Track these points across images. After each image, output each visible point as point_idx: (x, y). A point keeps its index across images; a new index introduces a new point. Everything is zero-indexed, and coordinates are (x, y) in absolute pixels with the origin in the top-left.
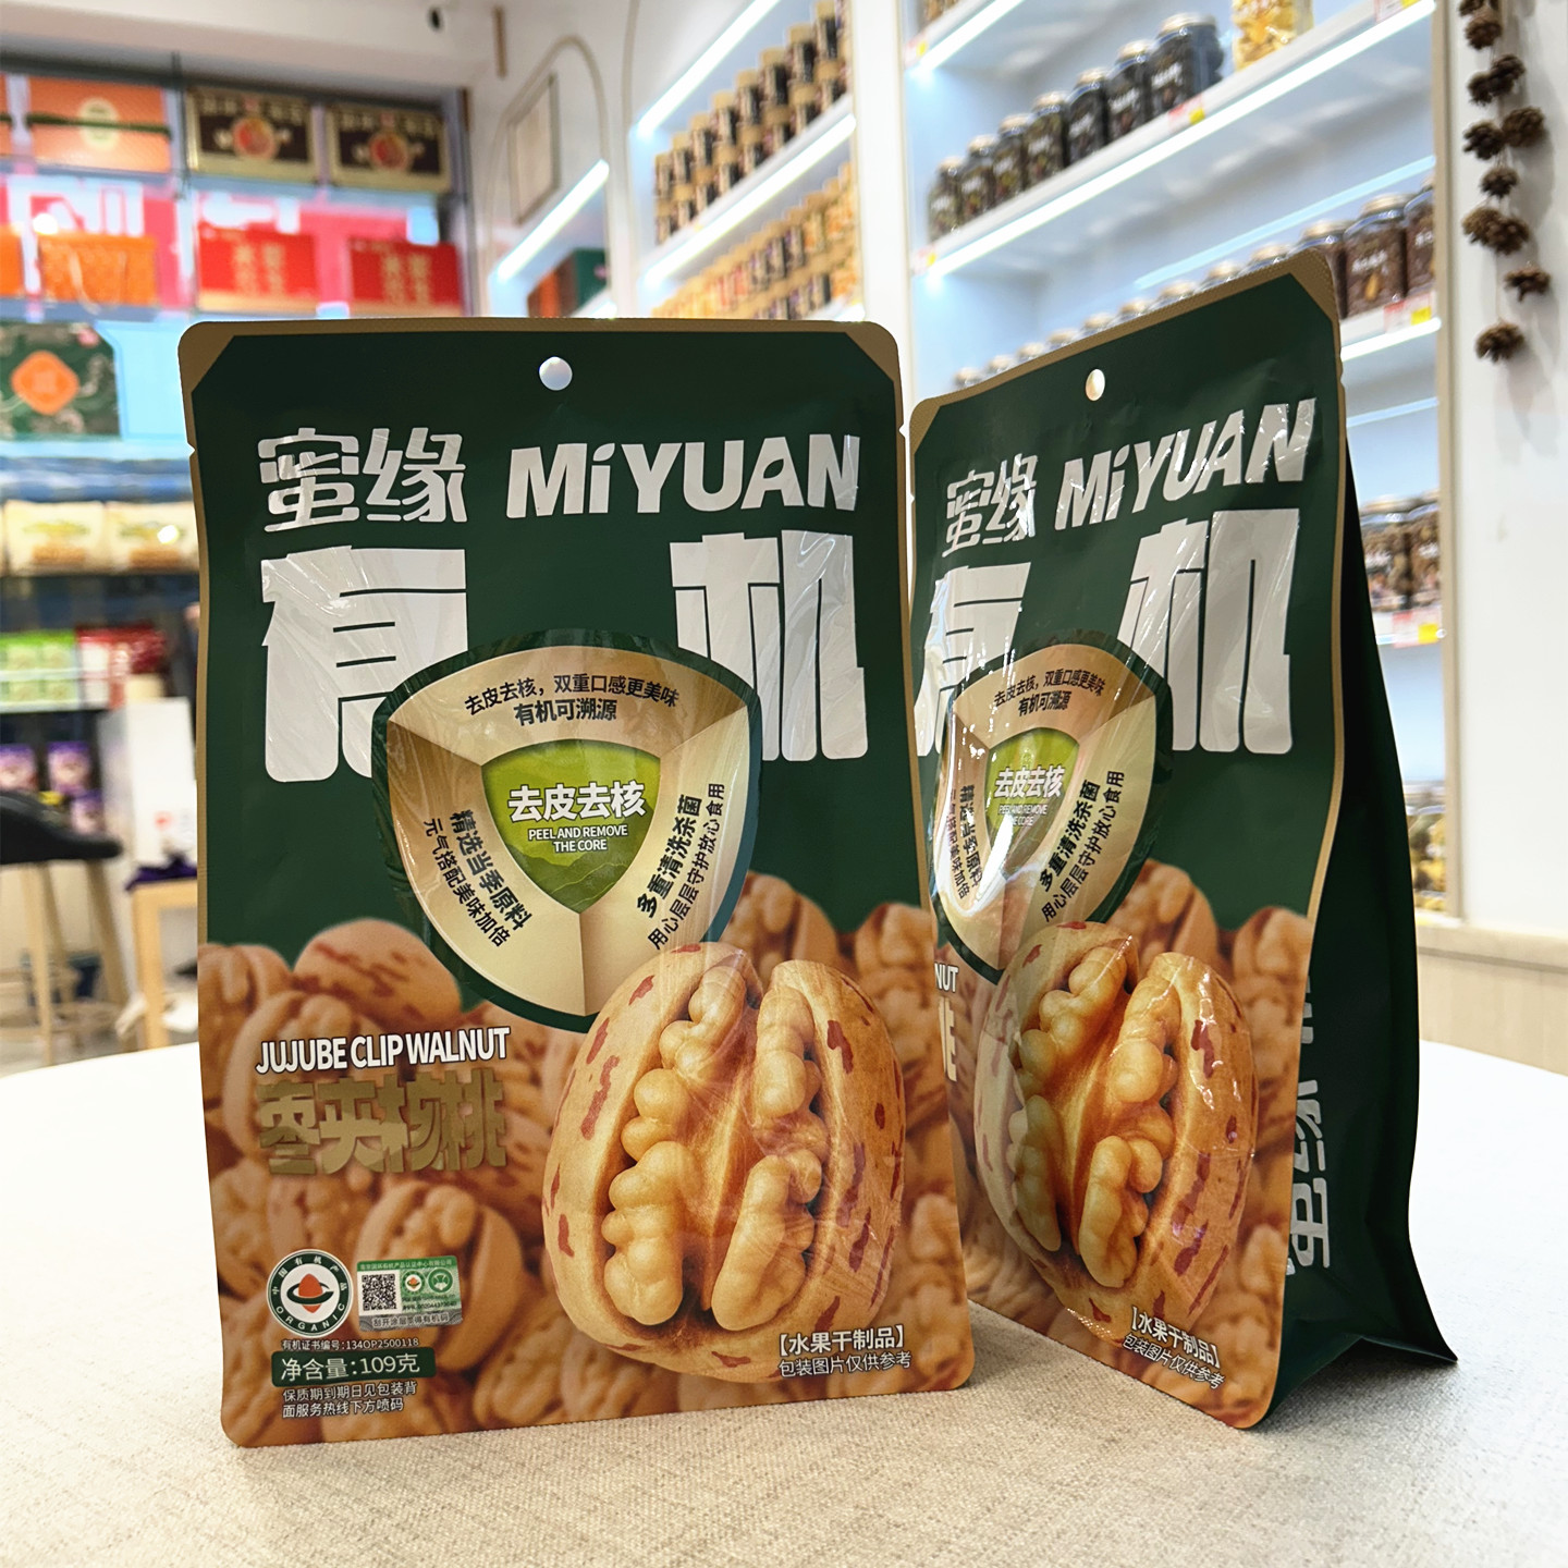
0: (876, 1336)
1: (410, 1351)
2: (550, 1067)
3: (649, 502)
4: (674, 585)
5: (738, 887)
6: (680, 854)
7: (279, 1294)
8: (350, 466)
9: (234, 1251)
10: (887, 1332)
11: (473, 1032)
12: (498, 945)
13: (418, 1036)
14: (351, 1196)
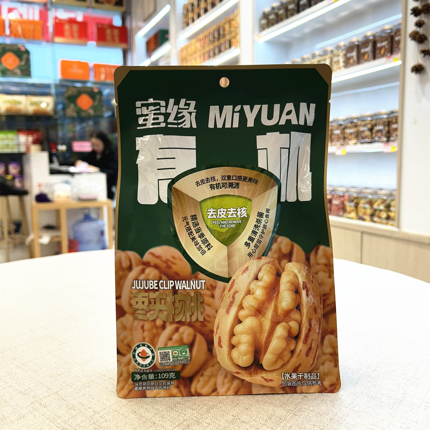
0: (311, 375)
1: (173, 372)
2: (217, 293)
3: (250, 123)
4: (257, 148)
5: (273, 240)
6: (257, 229)
7: (135, 354)
8: (163, 110)
9: (122, 341)
10: (314, 374)
11: (195, 281)
12: (203, 255)
13: (178, 281)
14: (157, 328)
